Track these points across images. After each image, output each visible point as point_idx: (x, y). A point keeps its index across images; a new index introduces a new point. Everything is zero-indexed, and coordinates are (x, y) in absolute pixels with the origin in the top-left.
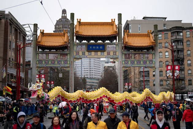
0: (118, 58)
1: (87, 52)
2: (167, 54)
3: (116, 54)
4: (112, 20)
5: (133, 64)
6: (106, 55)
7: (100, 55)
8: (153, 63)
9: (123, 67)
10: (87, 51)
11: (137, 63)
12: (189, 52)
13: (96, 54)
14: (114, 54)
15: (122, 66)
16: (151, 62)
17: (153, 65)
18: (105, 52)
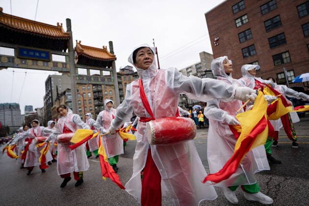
0: (69, 72)
1: (19, 60)
2: (89, 94)
3: (66, 67)
4: (58, 24)
5: (89, 81)
6: (52, 66)
7: (42, 65)
8: (111, 80)
9: (77, 84)
10: (18, 58)
11: (94, 79)
12: (106, 93)
13: (35, 63)
14: (63, 67)
15: (76, 82)
16: (109, 80)
17: (112, 83)
18: (49, 63)
